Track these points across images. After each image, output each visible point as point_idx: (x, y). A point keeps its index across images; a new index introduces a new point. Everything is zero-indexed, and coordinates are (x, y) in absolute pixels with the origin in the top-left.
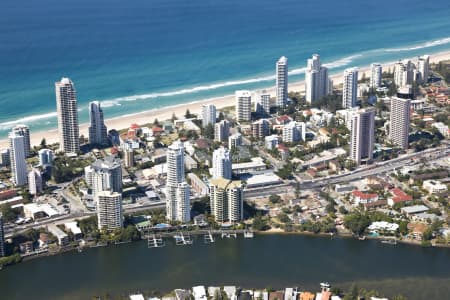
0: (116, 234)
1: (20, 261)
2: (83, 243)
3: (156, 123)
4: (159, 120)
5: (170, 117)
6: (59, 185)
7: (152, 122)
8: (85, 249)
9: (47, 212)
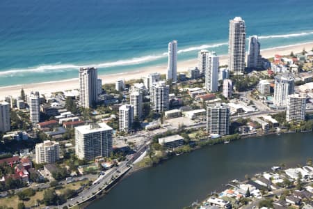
0: (301, 125)
1: (240, 139)
2: (278, 129)
3: (292, 55)
4: (294, 54)
5: (301, 51)
6: (241, 93)
7: (290, 54)
8: (282, 133)
9: (244, 109)
